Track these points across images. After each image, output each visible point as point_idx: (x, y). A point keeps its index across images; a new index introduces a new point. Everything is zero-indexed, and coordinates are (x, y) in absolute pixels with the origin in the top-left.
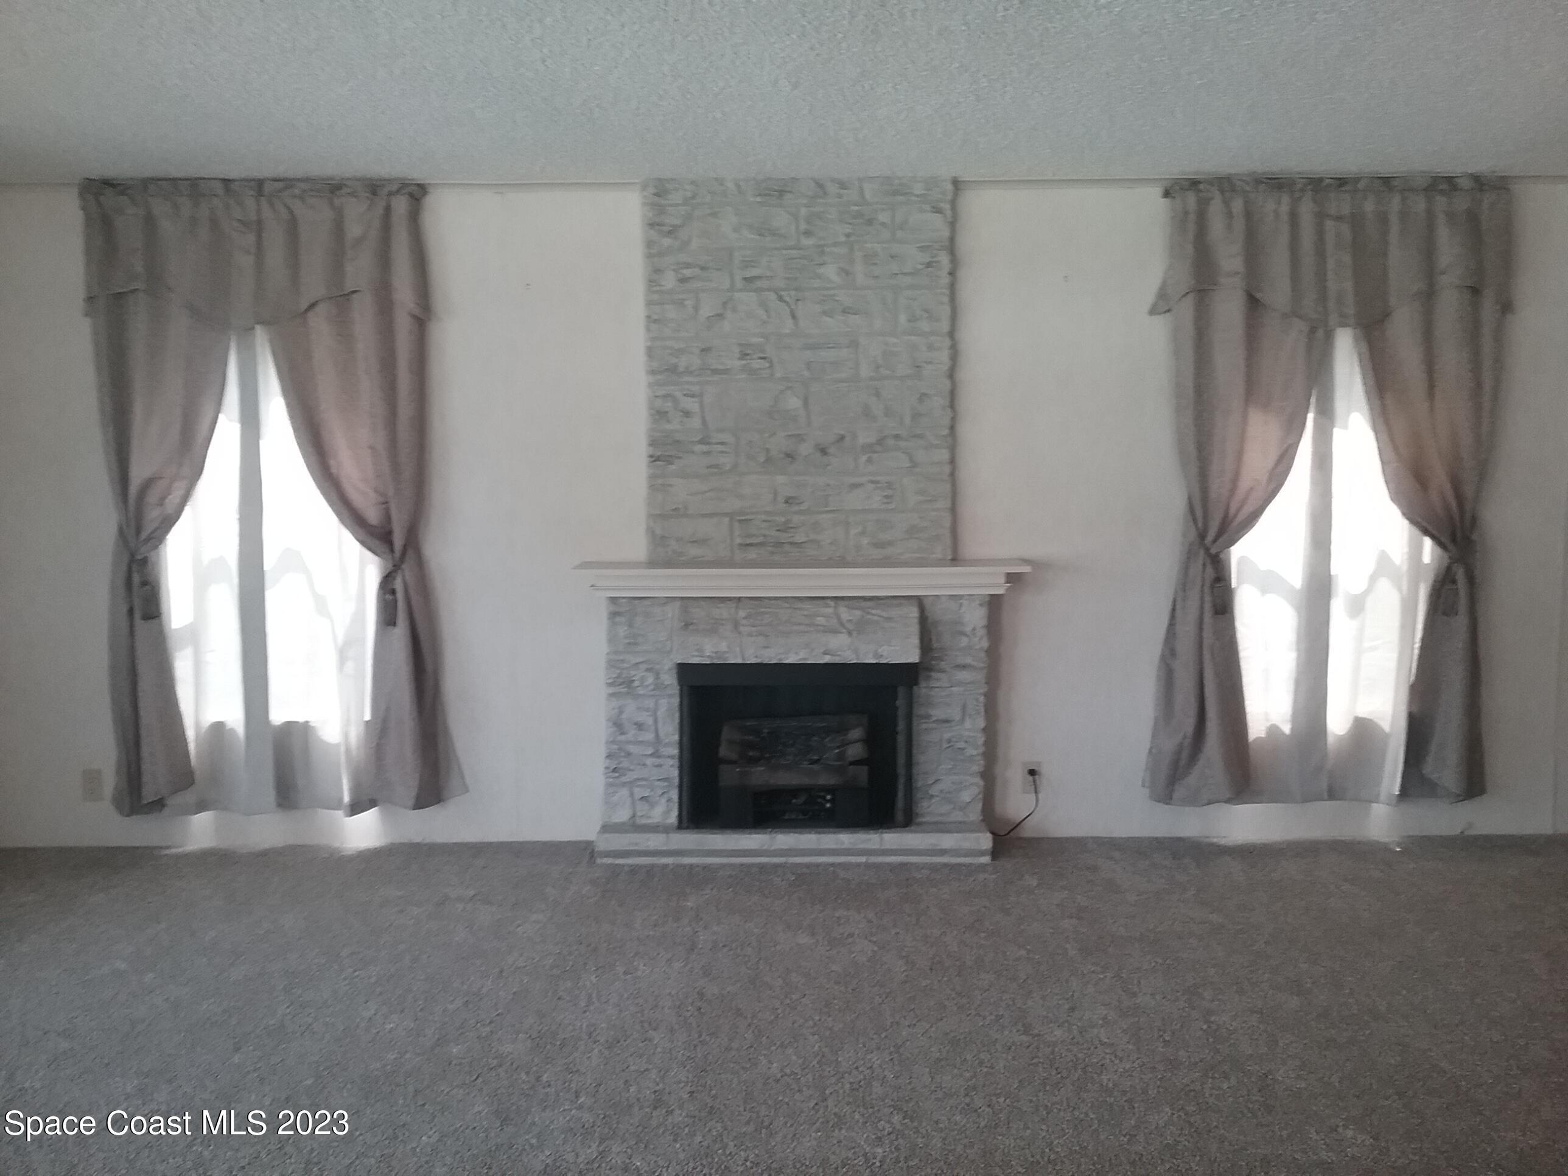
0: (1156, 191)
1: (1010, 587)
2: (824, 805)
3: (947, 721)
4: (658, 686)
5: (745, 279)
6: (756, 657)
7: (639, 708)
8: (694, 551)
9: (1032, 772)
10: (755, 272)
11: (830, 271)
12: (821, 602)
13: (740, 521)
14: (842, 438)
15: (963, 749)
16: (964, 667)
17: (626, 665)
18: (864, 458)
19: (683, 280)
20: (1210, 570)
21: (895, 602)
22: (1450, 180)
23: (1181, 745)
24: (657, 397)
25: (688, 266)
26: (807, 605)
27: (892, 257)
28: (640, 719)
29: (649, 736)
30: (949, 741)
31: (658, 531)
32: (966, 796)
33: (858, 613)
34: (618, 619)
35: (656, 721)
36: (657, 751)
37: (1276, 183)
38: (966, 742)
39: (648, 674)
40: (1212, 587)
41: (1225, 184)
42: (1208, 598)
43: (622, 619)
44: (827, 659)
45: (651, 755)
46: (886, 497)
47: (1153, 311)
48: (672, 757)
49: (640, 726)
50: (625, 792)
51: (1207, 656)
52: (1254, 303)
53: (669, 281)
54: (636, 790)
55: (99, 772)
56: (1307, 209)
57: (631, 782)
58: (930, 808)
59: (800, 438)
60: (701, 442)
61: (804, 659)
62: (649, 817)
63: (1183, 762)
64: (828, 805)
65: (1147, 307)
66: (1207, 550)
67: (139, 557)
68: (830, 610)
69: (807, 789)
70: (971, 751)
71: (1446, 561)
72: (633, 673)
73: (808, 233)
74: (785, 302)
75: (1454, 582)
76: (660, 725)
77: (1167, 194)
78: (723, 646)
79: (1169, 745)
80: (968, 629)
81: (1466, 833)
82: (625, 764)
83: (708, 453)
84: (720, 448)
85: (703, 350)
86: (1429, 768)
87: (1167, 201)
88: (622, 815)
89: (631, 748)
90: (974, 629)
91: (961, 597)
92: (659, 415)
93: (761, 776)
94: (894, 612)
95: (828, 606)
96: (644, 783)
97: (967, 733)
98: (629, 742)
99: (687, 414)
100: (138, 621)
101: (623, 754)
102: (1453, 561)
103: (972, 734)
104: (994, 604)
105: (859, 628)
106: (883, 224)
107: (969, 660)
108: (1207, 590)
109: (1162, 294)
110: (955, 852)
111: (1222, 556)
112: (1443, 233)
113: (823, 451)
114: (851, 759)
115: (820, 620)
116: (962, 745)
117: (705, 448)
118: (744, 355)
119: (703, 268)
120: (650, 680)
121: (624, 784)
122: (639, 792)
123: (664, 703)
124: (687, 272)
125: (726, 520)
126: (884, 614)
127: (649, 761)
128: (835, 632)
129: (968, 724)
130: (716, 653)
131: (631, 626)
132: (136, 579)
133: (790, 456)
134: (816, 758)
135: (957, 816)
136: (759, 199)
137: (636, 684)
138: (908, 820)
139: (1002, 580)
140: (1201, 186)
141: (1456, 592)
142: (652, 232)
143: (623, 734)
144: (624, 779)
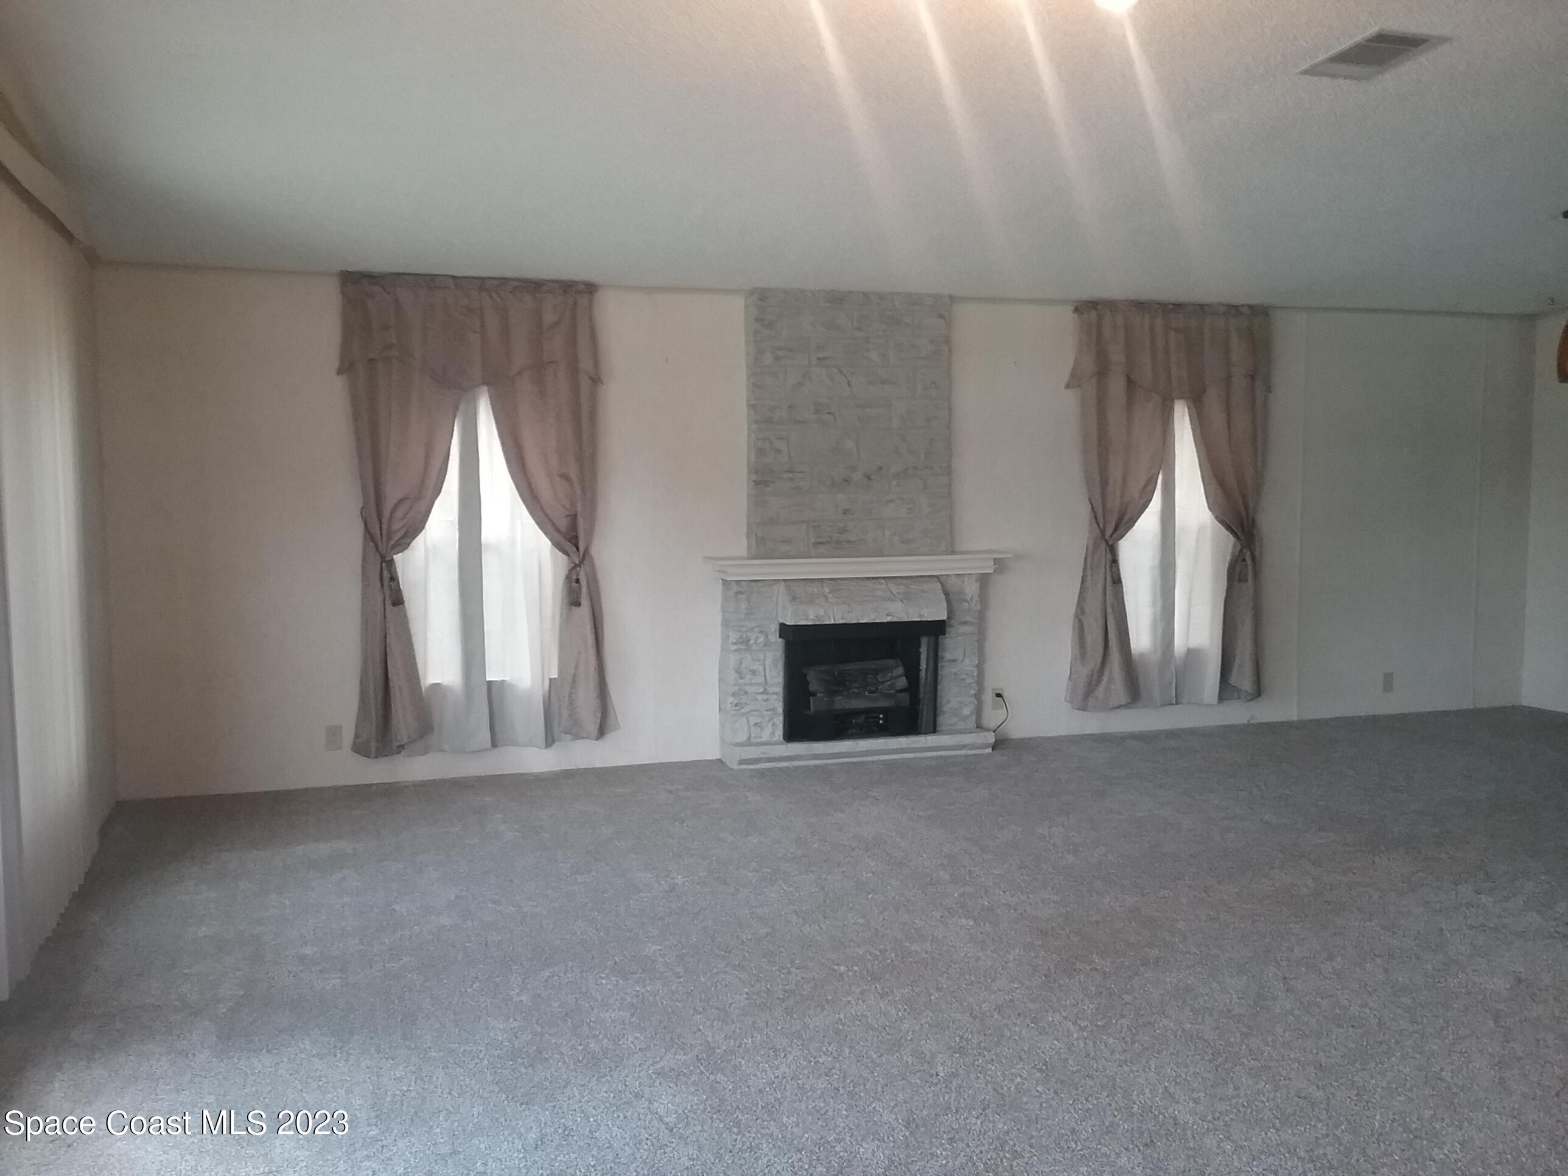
0: (1070, 309)
1: (996, 568)
2: (878, 722)
3: (954, 661)
4: (767, 644)
5: (818, 359)
6: (843, 619)
7: (753, 660)
8: (784, 548)
9: (999, 695)
10: (826, 354)
11: (874, 356)
12: (875, 581)
13: (814, 526)
14: (881, 468)
15: (964, 679)
16: (965, 623)
17: (744, 629)
18: (894, 483)
19: (777, 359)
20: (1109, 556)
21: (922, 579)
22: (1236, 307)
23: (1092, 671)
24: (758, 439)
25: (781, 349)
26: (868, 583)
27: (913, 346)
28: (755, 668)
29: (761, 680)
30: (955, 674)
31: (760, 534)
32: (966, 711)
33: (902, 587)
34: (740, 596)
35: (765, 668)
36: (765, 689)
37: (1140, 305)
38: (966, 674)
39: (760, 635)
40: (1111, 567)
41: (1111, 305)
42: (1108, 574)
43: (743, 596)
44: (889, 619)
45: (761, 693)
46: (909, 509)
47: (1067, 387)
48: (776, 694)
49: (754, 673)
50: (744, 720)
51: (1109, 610)
52: (1130, 382)
53: (768, 359)
54: (751, 718)
55: (340, 728)
56: (1159, 322)
57: (747, 713)
58: (945, 720)
59: (853, 469)
60: (788, 471)
61: (874, 619)
62: (761, 737)
63: (1094, 683)
64: (881, 722)
65: (1064, 383)
66: (1107, 543)
67: (387, 559)
68: (883, 586)
69: (867, 711)
70: (969, 680)
71: (1239, 548)
72: (749, 634)
73: (859, 329)
74: (844, 375)
75: (1244, 560)
76: (767, 671)
77: (1076, 310)
78: (822, 612)
79: (1084, 672)
80: (968, 597)
81: (1251, 722)
82: (744, 699)
83: (791, 479)
84: (801, 475)
85: (789, 407)
86: (1234, 679)
87: (1076, 315)
88: (742, 737)
89: (749, 689)
90: (972, 598)
91: (964, 575)
92: (760, 452)
93: (842, 703)
94: (926, 587)
95: (882, 584)
96: (756, 713)
97: (967, 668)
98: (746, 684)
99: (778, 451)
100: (389, 607)
101: (742, 693)
102: (1243, 547)
103: (970, 669)
104: (984, 580)
105: (907, 598)
106: (907, 324)
107: (968, 619)
108: (1108, 568)
109: (1074, 374)
110: (973, 747)
111: (1115, 546)
112: (1235, 342)
113: (869, 478)
114: (898, 688)
115: (880, 593)
116: (963, 676)
117: (790, 475)
118: (817, 411)
119: (790, 350)
120: (761, 639)
121: (743, 715)
122: (753, 720)
123: (770, 656)
124: (780, 353)
125: (805, 525)
126: (920, 588)
127: (760, 697)
128: (892, 601)
129: (967, 661)
130: (817, 617)
131: (749, 600)
132: (386, 574)
133: (847, 481)
134: (873, 689)
135: (961, 725)
136: (827, 305)
137: (752, 642)
138: (934, 729)
139: (992, 563)
140: (1099, 307)
141: (1246, 566)
142: (757, 325)
143: (742, 678)
144: (743, 711)
